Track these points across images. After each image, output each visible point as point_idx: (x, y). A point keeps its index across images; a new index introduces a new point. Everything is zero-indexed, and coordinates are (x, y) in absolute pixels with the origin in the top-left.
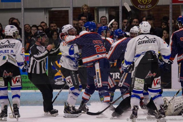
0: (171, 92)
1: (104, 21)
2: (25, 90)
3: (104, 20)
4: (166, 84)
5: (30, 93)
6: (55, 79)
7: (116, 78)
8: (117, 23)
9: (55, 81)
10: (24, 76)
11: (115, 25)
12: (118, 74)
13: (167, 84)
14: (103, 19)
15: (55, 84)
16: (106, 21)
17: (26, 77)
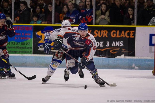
0: (134, 59)
2: (13, 54)
4: (130, 53)
5: (17, 56)
6: (39, 46)
9: (39, 47)
10: (13, 43)
13: (132, 52)
15: (39, 49)
17: (15, 44)
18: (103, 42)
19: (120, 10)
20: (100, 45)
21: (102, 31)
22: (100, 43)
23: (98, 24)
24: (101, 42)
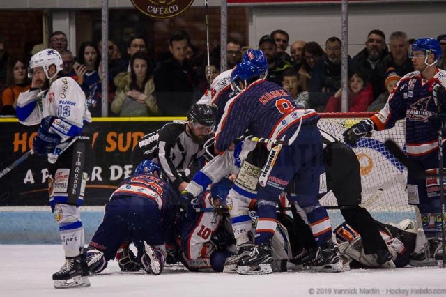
1: (60, 44)
3: (59, 42)
7: (93, 179)
8: (94, 50)
11: (90, 54)
12: (97, 171)
14: (57, 39)
16: (64, 43)
18: (131, 166)
19: (186, 72)
20: (123, 175)
21: (129, 135)
22: (124, 170)
23: (118, 115)
24: (127, 167)
